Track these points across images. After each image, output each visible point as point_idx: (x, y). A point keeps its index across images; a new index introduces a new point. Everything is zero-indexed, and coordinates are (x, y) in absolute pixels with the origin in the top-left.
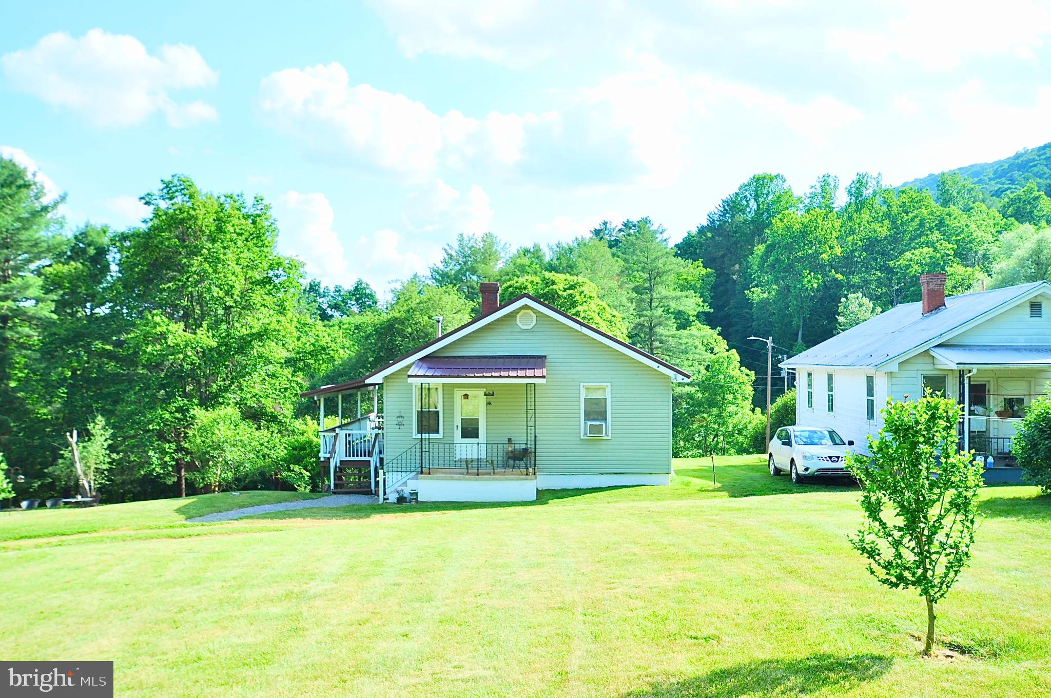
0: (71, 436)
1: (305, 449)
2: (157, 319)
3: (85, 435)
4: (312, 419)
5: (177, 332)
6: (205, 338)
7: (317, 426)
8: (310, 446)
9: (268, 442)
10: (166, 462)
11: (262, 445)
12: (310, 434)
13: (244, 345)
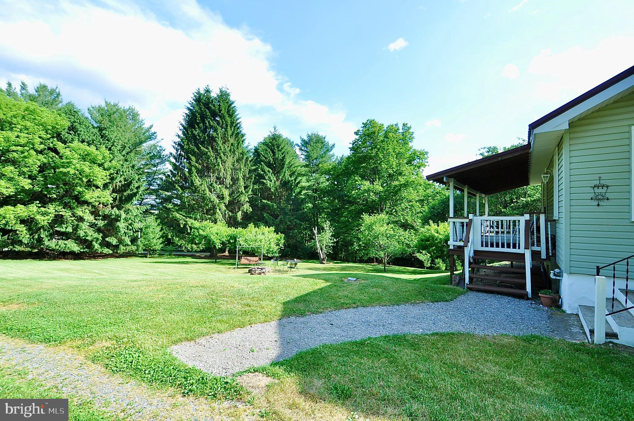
0: (315, 229)
1: (429, 241)
2: (356, 178)
3: (321, 229)
4: (434, 223)
5: (366, 184)
6: (378, 187)
7: (437, 227)
8: (433, 238)
9: (409, 238)
10: (360, 244)
11: (405, 239)
12: (433, 232)
13: (397, 191)
